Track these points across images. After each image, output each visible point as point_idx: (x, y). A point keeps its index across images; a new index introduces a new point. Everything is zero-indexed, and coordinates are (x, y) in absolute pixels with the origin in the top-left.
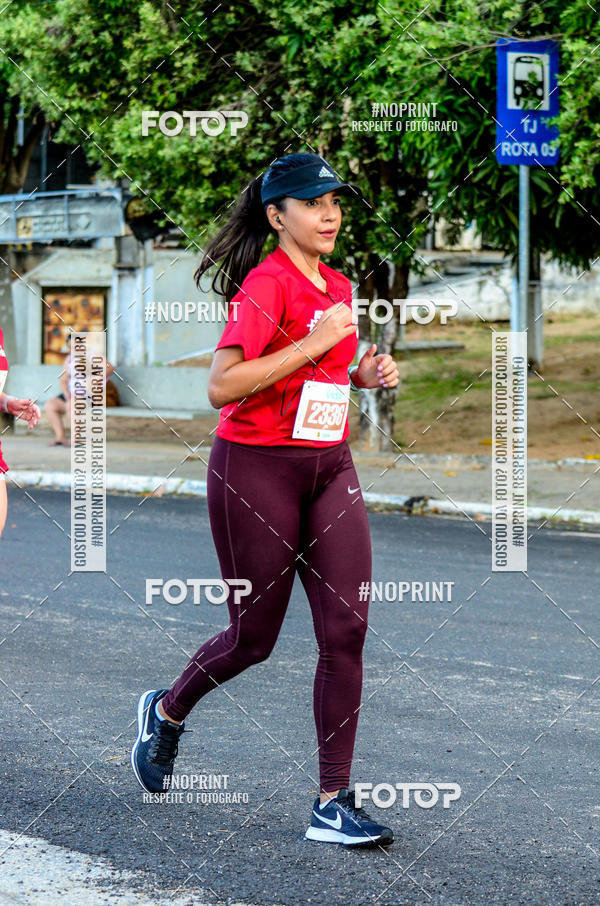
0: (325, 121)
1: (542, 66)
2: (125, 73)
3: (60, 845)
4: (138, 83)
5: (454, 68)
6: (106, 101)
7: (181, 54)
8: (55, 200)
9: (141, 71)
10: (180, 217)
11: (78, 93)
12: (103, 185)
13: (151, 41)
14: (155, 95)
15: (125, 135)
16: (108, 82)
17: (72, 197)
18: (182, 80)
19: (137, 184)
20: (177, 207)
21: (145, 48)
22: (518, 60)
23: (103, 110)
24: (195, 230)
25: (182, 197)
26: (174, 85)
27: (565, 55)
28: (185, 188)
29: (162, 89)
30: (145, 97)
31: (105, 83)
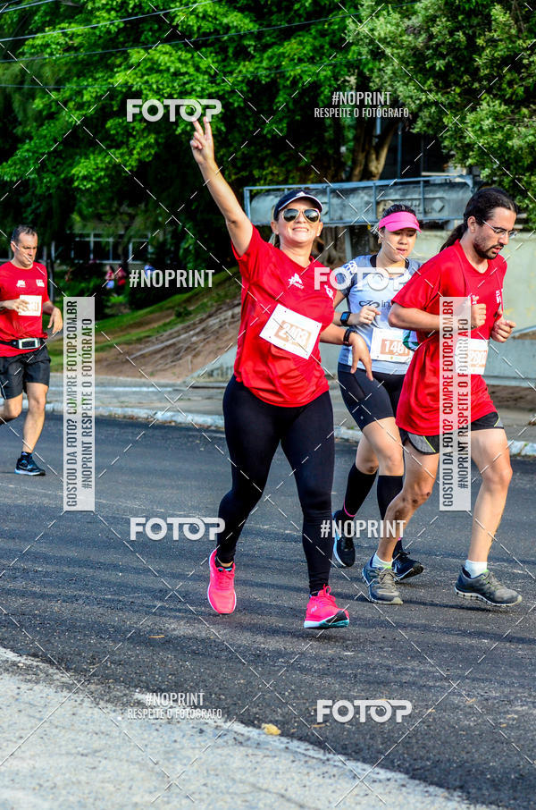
2: (478, 69)
3: (419, 779)
4: (489, 78)
6: (460, 95)
7: (528, 52)
8: (412, 186)
9: (492, 67)
11: (433, 87)
12: (456, 173)
13: (501, 40)
14: (505, 90)
15: (477, 127)
16: (462, 77)
17: (427, 183)
19: (486, 172)
21: (496, 46)
23: (457, 104)
26: (522, 79)
28: (532, 174)
29: (510, 84)
30: (495, 92)
31: (458, 79)
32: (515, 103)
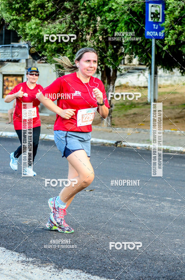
0: (92, 24)
1: (160, 8)
2: (30, 8)
3: (10, 249)
4: (34, 11)
5: (133, 8)
6: (24, 17)
7: (47, 2)
8: (7, 48)
9: (35, 8)
10: (46, 53)
11: (15, 14)
12: (22, 43)
14: (39, 15)
15: (30, 27)
16: (25, 11)
17: (13, 47)
18: (48, 10)
19: (33, 43)
20: (45, 50)
21: (36, 0)
22: (152, 6)
23: (23, 20)
24: (51, 57)
25: (47, 47)
26: (45, 12)
27: (167, 5)
28: (48, 44)
29: (41, 13)
30: (36, 16)
31: (24, 11)
32: (43, 20)
